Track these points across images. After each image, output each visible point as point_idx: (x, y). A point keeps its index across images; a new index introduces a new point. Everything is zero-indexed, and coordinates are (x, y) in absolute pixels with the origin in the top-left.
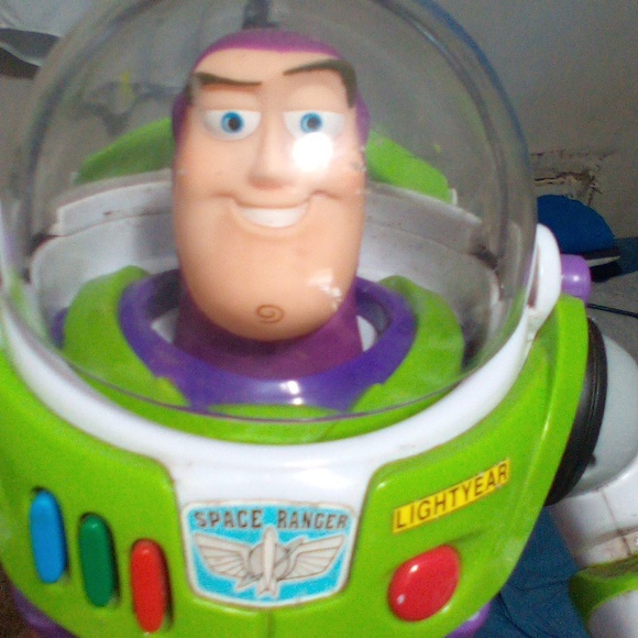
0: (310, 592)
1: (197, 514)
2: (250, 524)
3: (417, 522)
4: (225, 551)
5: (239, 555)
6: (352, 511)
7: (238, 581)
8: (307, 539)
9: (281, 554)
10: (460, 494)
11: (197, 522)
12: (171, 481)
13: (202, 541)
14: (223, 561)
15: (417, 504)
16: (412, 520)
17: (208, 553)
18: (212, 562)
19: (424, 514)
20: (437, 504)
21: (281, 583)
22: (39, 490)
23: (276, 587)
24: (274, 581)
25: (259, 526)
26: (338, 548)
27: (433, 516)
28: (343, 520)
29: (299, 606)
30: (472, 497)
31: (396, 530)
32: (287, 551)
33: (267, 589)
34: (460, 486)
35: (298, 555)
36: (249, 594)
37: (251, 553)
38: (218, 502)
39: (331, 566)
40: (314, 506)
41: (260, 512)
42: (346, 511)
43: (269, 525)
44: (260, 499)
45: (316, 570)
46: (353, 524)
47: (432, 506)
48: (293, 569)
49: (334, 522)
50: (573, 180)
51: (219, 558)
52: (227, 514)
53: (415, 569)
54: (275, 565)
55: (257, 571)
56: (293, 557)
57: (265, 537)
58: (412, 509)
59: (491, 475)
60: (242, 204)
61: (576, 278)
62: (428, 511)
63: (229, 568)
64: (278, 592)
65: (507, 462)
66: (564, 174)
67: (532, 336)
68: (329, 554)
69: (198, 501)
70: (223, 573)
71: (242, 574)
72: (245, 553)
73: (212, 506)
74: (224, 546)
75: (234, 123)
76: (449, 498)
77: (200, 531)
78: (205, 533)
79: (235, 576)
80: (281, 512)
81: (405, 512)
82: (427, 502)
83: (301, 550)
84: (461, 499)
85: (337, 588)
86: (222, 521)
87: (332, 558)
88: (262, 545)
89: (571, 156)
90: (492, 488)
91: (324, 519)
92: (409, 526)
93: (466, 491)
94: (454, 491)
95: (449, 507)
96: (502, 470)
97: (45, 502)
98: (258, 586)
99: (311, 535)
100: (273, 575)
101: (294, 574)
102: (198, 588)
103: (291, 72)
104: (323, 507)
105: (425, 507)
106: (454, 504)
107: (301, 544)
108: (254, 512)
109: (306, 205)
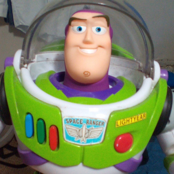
0: (94, 142)
1: (66, 120)
2: (79, 123)
3: (122, 125)
4: (73, 129)
5: (77, 131)
6: (105, 121)
7: (76, 138)
8: (94, 128)
9: (87, 131)
10: (133, 119)
11: (66, 121)
12: (61, 111)
13: (67, 127)
14: (72, 132)
15: (122, 120)
16: (121, 124)
17: (69, 130)
18: (70, 132)
19: (124, 123)
20: (127, 121)
21: (87, 139)
22: (28, 113)
23: (85, 140)
24: (85, 138)
25: (82, 123)
26: (101, 131)
27: (126, 124)
28: (103, 123)
29: (91, 145)
30: (136, 120)
31: (116, 126)
32: (89, 130)
33: (83, 140)
34: (133, 117)
35: (91, 132)
36: (79, 141)
37: (79, 130)
38: (72, 117)
39: (99, 136)
40: (96, 119)
41: (82, 120)
42: (104, 121)
43: (84, 123)
44: (82, 117)
45: (96, 136)
46: (106, 125)
47: (126, 121)
48: (90, 135)
49: (101, 124)
50: (171, 67)
51: (71, 131)
52: (74, 120)
53: (120, 138)
54: (85, 134)
55: (81, 135)
56: (90, 132)
57: (83, 126)
58: (121, 121)
59: (141, 116)
60: (81, 48)
61: (164, 75)
62: (125, 122)
63: (74, 134)
64: (86, 141)
65: (145, 113)
66: (168, 66)
67: (153, 87)
68: (99, 132)
69: (67, 116)
70: (72, 135)
71: (77, 136)
72: (78, 130)
73: (70, 118)
74: (73, 128)
75: (80, 29)
76: (130, 120)
77: (67, 124)
78: (68, 125)
79: (75, 136)
80: (87, 120)
81: (119, 122)
82: (125, 120)
83: (92, 130)
84: (133, 121)
85: (101, 141)
86: (73, 121)
87: (100, 133)
88: (82, 128)
89: (170, 61)
90: (141, 119)
91: (98, 123)
92: (120, 126)
93: (135, 119)
94: (131, 118)
95: (130, 122)
96: (144, 115)
97: (29, 116)
98: (81, 139)
99: (95, 127)
100: (85, 136)
101: (90, 137)
102: (65, 139)
103: (94, 17)
104: (98, 120)
105: (124, 121)
106: (131, 121)
107: (92, 129)
108: (80, 120)
109: (96, 49)
